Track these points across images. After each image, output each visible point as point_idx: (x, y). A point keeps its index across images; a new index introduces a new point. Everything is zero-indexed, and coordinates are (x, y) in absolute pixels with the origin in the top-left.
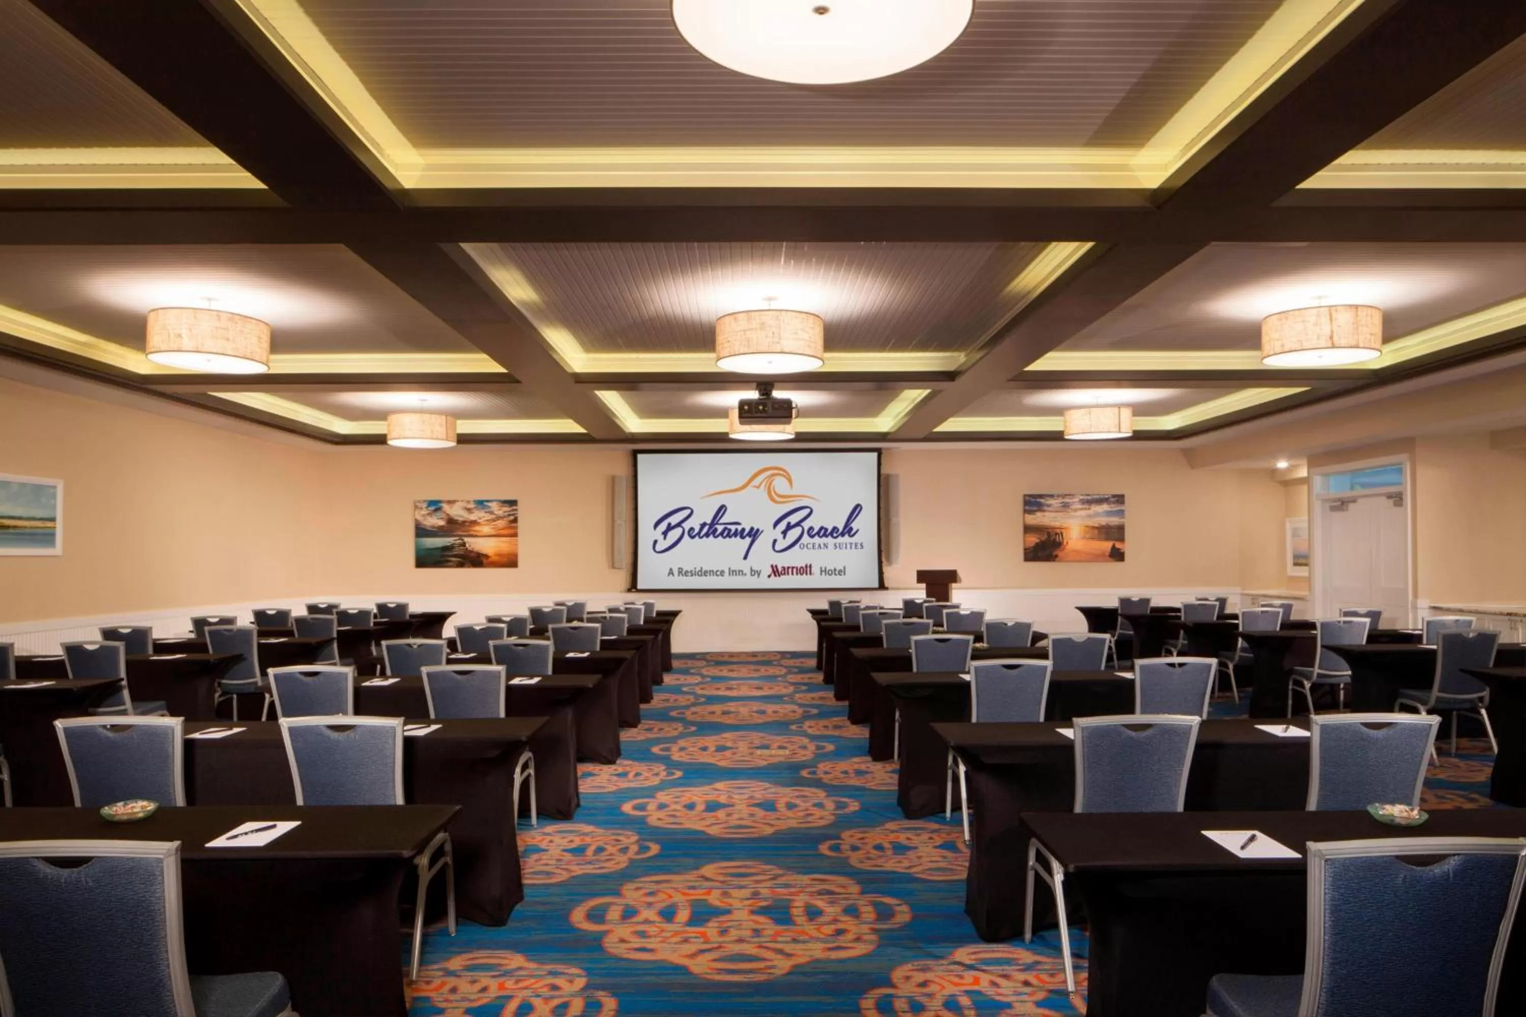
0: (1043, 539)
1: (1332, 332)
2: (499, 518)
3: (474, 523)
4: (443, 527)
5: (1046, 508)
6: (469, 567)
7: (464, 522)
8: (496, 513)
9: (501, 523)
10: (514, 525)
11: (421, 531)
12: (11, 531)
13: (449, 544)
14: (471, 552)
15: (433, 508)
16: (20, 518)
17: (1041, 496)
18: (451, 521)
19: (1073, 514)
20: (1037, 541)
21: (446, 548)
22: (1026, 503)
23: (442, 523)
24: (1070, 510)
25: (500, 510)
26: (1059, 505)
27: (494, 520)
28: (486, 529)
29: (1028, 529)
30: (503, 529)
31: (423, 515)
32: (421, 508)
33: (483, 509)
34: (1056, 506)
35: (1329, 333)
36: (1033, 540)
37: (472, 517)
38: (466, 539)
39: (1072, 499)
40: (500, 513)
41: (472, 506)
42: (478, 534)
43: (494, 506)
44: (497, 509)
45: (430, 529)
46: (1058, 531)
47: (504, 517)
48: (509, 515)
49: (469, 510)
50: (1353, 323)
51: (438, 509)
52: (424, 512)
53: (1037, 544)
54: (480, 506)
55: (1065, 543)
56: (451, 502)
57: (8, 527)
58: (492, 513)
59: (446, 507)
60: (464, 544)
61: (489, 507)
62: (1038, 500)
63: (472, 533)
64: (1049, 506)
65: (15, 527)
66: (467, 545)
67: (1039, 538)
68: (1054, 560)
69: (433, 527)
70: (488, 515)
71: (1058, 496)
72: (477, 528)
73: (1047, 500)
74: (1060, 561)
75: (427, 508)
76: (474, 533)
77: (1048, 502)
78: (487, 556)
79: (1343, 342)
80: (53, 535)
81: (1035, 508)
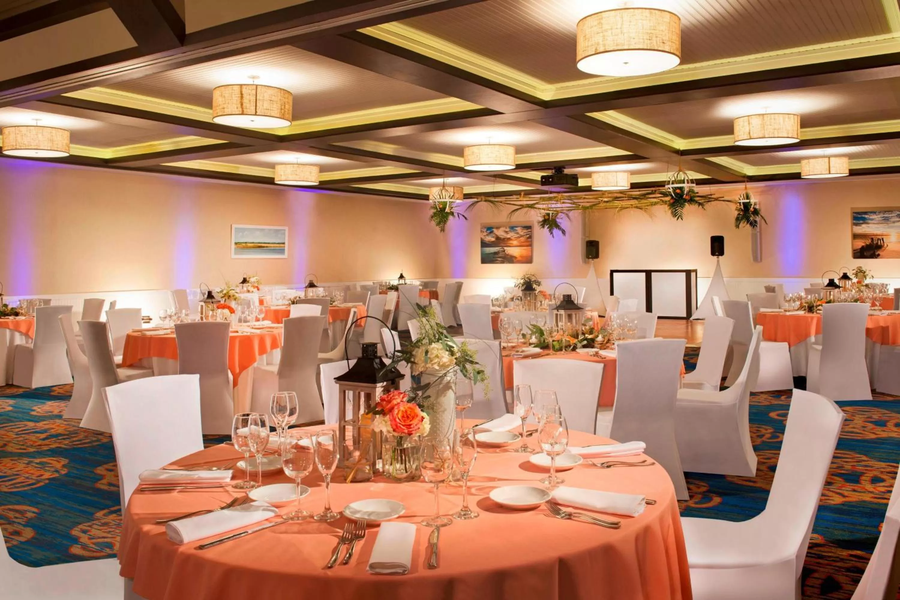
0: (868, 243)
1: (750, 130)
2: (522, 236)
3: (509, 239)
4: (494, 241)
5: (870, 222)
6: (507, 263)
7: (504, 239)
8: (520, 233)
9: (522, 239)
10: (530, 240)
11: (484, 244)
12: (265, 248)
13: (497, 251)
14: (508, 255)
15: (488, 232)
16: (269, 243)
17: (866, 213)
18: (498, 238)
19: (893, 225)
20: (863, 244)
21: (496, 253)
22: (855, 218)
23: (493, 239)
24: (889, 222)
25: (522, 232)
26: (880, 219)
27: (519, 237)
28: (515, 243)
29: (855, 236)
30: (524, 242)
31: (485, 236)
32: (483, 232)
33: (514, 231)
34: (877, 219)
35: (748, 131)
36: (860, 244)
37: (508, 236)
38: (505, 248)
39: (892, 214)
40: (522, 233)
41: (508, 230)
42: (511, 245)
43: (519, 229)
44: (521, 231)
45: (488, 243)
46: (880, 237)
47: (524, 236)
48: (527, 234)
49: (506, 232)
50: (761, 124)
51: (492, 232)
52: (485, 234)
53: (863, 247)
54: (512, 230)
55: (885, 245)
56: (498, 228)
57: (264, 247)
58: (518, 233)
59: (495, 230)
60: (504, 251)
61: (516, 230)
62: (863, 216)
63: (508, 244)
64: (872, 219)
65: (267, 247)
66: (506, 251)
67: (865, 242)
68: (876, 258)
69: (489, 242)
70: (516, 234)
71: (880, 212)
72: (511, 242)
73: (870, 216)
74: (881, 258)
75: (486, 231)
76: (509, 245)
77: (871, 217)
78: (515, 257)
79: (755, 136)
80: (284, 250)
81: (861, 222)
